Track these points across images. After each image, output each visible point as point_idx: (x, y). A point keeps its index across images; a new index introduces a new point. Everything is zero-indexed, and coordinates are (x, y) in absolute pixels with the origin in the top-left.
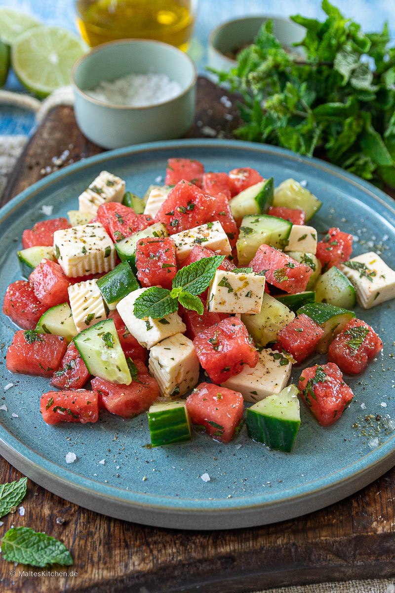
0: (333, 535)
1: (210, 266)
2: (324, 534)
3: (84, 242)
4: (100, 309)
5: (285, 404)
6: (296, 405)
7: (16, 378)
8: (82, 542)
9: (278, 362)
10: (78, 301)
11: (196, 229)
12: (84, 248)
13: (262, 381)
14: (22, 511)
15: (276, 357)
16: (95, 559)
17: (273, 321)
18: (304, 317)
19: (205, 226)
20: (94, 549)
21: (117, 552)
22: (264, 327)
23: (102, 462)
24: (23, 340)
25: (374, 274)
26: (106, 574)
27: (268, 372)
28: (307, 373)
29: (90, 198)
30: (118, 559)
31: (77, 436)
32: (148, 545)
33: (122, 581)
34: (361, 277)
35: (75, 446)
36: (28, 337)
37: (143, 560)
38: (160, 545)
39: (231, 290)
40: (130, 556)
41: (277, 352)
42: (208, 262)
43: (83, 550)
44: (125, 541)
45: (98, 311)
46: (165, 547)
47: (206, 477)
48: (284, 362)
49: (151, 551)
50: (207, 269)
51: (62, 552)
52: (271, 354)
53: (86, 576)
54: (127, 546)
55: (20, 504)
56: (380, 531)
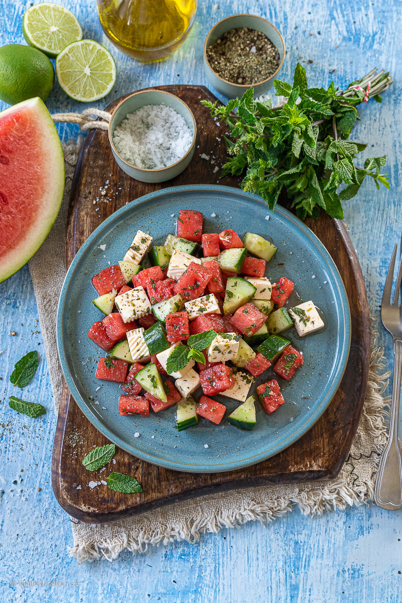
0: (269, 473)
1: (208, 335)
2: (265, 472)
3: (134, 305)
4: (146, 352)
5: (248, 411)
6: (253, 411)
7: (101, 383)
8: (146, 478)
9: (245, 381)
10: (133, 344)
11: (199, 299)
12: (134, 310)
13: (236, 393)
14: (114, 462)
15: (244, 378)
16: (153, 487)
17: (243, 358)
18: (261, 356)
19: (205, 297)
20: (152, 482)
21: (163, 483)
22: (239, 362)
23: (153, 437)
24: (104, 367)
25: (308, 320)
26: (159, 495)
27: (239, 388)
28: (261, 388)
29: (132, 255)
30: (164, 487)
31: (139, 421)
32: (178, 479)
33: (167, 498)
34: (300, 321)
35: (138, 427)
36: (107, 364)
37: (177, 487)
38: (184, 480)
39: (220, 352)
40: (170, 485)
41: (244, 374)
42: (207, 333)
43: (146, 482)
44: (167, 477)
45: (145, 353)
46: (186, 480)
47: (206, 446)
48: (248, 382)
49: (180, 482)
50: (207, 336)
51: (137, 485)
52: (241, 376)
53: (149, 496)
54: (168, 480)
55: (113, 458)
56: (292, 471)
